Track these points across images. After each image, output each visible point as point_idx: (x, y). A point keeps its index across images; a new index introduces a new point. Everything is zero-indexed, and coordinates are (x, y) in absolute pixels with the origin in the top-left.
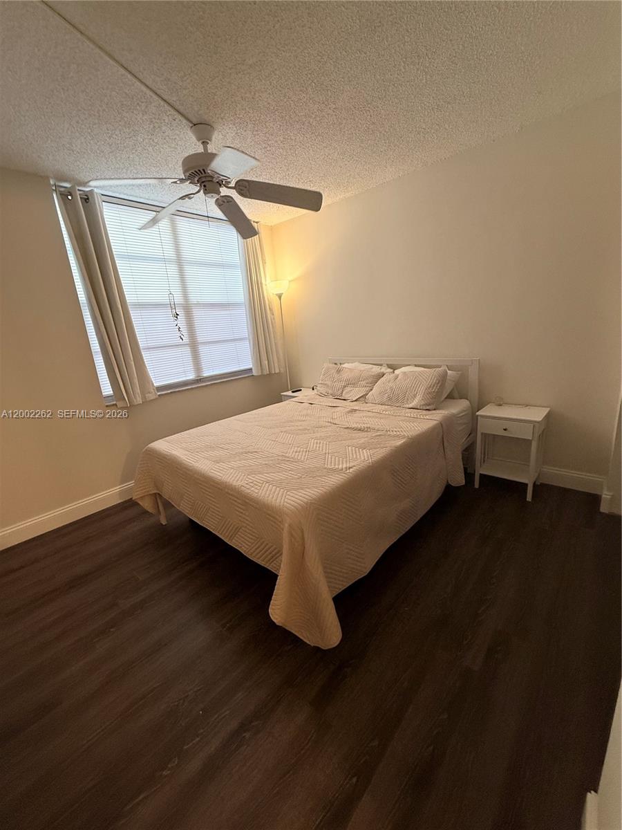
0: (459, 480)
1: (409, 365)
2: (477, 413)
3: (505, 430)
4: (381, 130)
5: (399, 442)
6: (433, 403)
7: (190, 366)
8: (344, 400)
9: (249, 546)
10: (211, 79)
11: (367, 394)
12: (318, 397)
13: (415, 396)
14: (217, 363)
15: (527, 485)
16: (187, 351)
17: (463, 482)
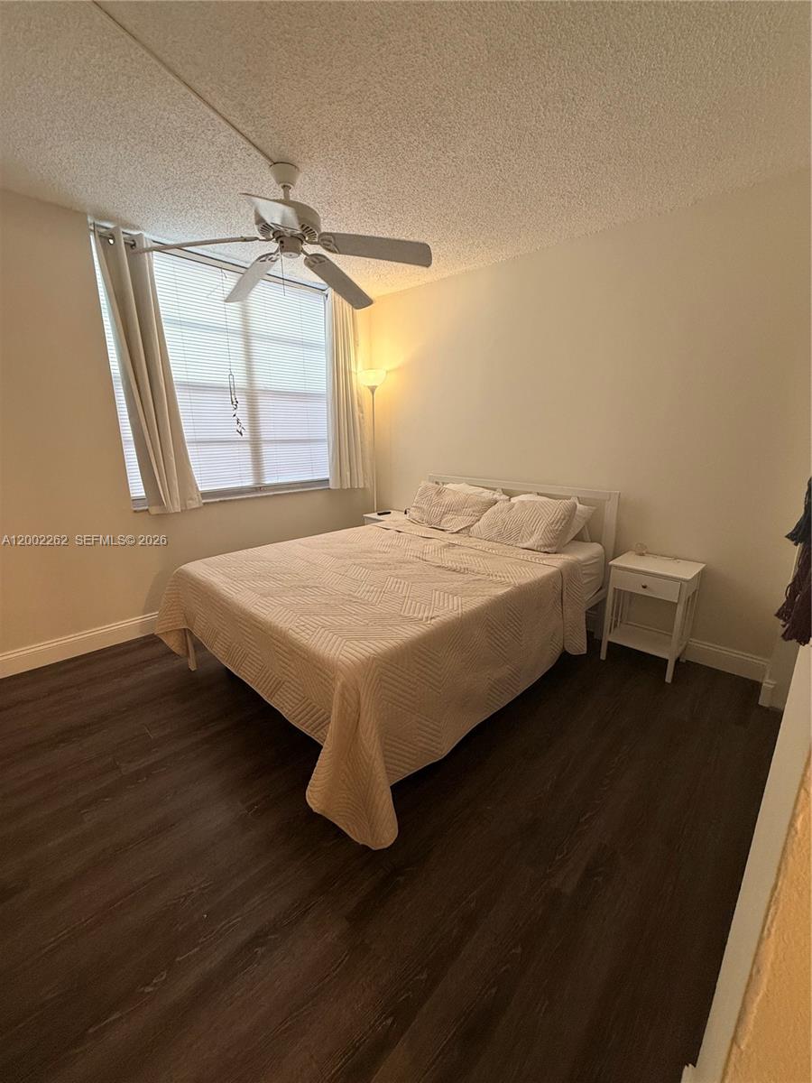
0: (579, 646)
1: (530, 493)
2: (611, 563)
3: (644, 587)
4: (513, 189)
5: (501, 591)
6: (555, 545)
7: (248, 469)
8: (442, 530)
9: (293, 707)
10: (296, 108)
11: (472, 526)
12: (409, 523)
13: (532, 533)
14: (285, 468)
15: (667, 660)
16: (247, 448)
17: (584, 651)
